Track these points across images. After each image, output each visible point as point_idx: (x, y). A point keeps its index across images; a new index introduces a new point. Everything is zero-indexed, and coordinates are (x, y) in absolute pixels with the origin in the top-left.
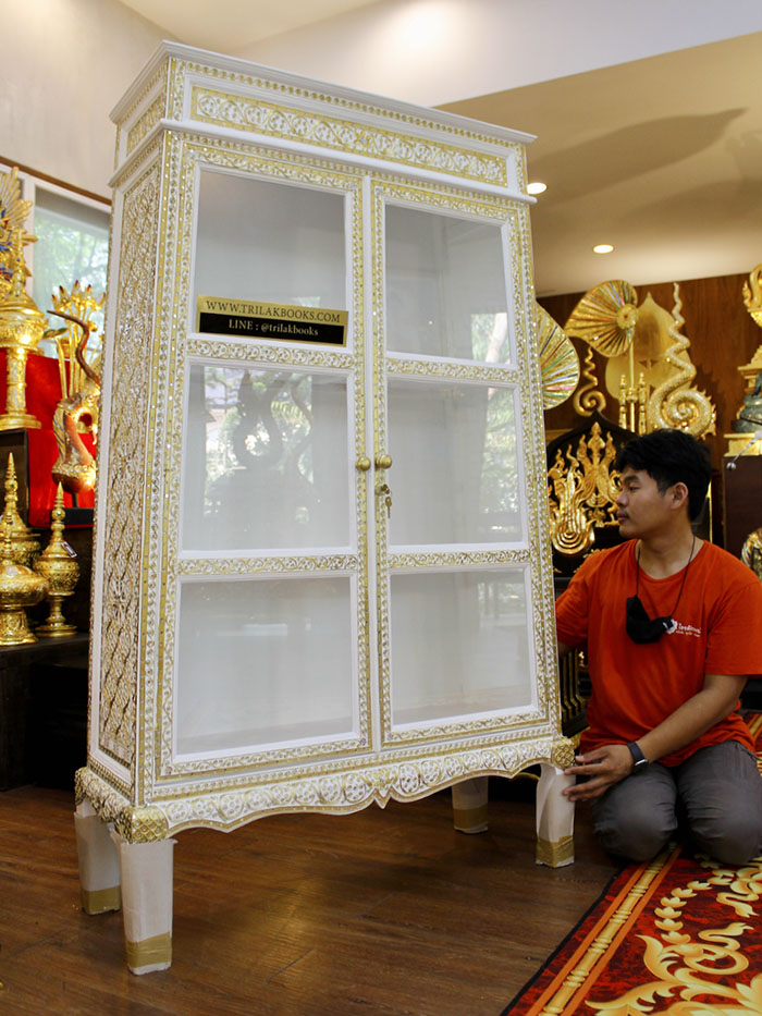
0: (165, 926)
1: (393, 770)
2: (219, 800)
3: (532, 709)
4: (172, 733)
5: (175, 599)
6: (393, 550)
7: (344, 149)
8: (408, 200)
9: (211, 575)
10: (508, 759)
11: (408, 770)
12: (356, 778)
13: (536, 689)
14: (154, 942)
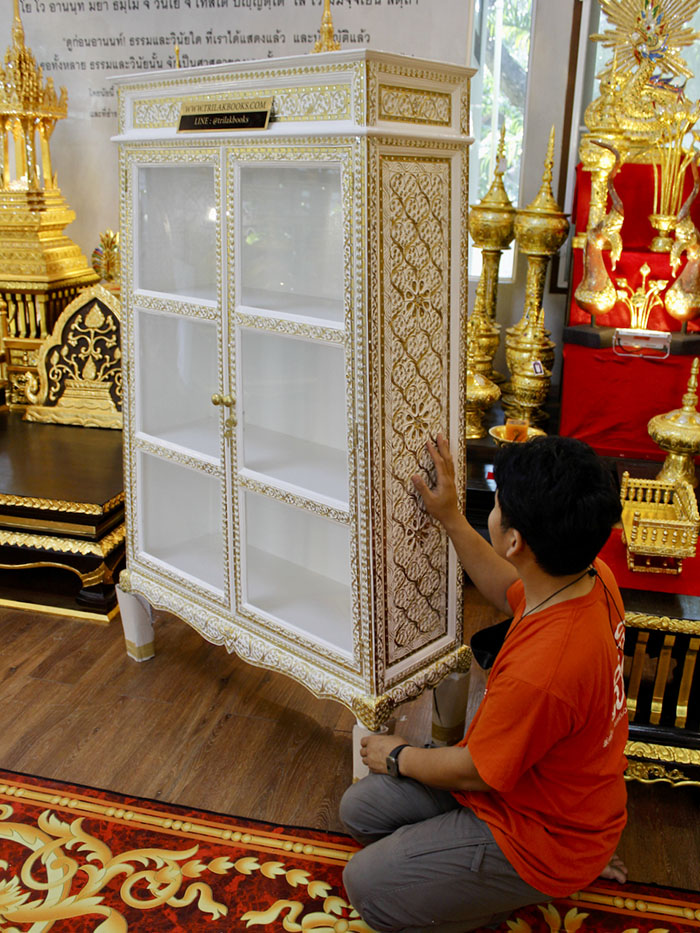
3: (348, 656)
6: (243, 470)
9: (149, 451)
13: (352, 639)
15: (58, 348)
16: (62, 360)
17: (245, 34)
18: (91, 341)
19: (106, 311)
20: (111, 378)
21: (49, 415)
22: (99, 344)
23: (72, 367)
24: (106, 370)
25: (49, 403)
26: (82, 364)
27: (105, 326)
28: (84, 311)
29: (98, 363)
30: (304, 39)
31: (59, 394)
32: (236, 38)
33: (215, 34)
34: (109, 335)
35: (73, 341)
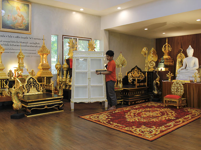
0: (73, 108)
1: (91, 100)
2: (77, 101)
3: (104, 97)
4: (74, 96)
5: (74, 88)
6: (91, 84)
7: (87, 55)
8: (92, 58)
9: (77, 86)
10: (101, 101)
11: (92, 100)
12: (87, 100)
13: (104, 95)
14: (73, 109)
15: (27, 85)
16: (28, 86)
17: (23, 42)
18: (32, 83)
19: (33, 79)
20: (36, 87)
21: (28, 94)
22: (33, 83)
23: (30, 87)
24: (35, 86)
25: (28, 92)
26: (31, 86)
27: (33, 81)
28: (30, 79)
29: (34, 86)
30: (31, 43)
31: (29, 91)
32: (21, 43)
33: (18, 42)
34: (34, 82)
35: (29, 83)
